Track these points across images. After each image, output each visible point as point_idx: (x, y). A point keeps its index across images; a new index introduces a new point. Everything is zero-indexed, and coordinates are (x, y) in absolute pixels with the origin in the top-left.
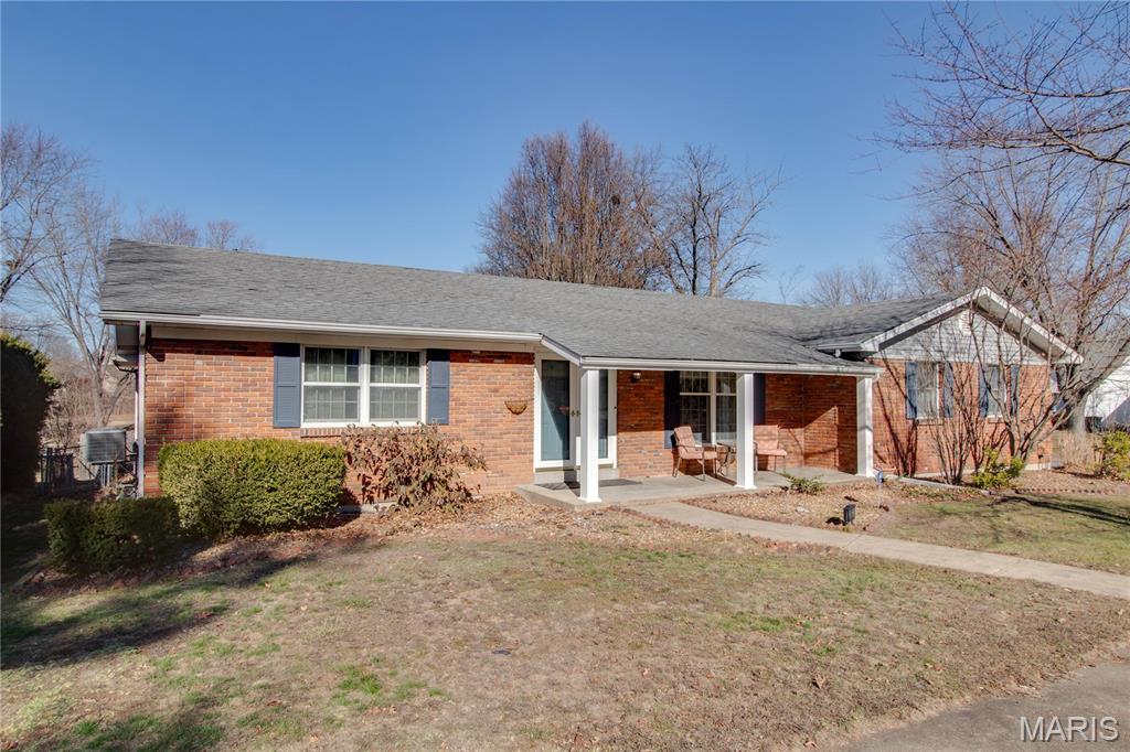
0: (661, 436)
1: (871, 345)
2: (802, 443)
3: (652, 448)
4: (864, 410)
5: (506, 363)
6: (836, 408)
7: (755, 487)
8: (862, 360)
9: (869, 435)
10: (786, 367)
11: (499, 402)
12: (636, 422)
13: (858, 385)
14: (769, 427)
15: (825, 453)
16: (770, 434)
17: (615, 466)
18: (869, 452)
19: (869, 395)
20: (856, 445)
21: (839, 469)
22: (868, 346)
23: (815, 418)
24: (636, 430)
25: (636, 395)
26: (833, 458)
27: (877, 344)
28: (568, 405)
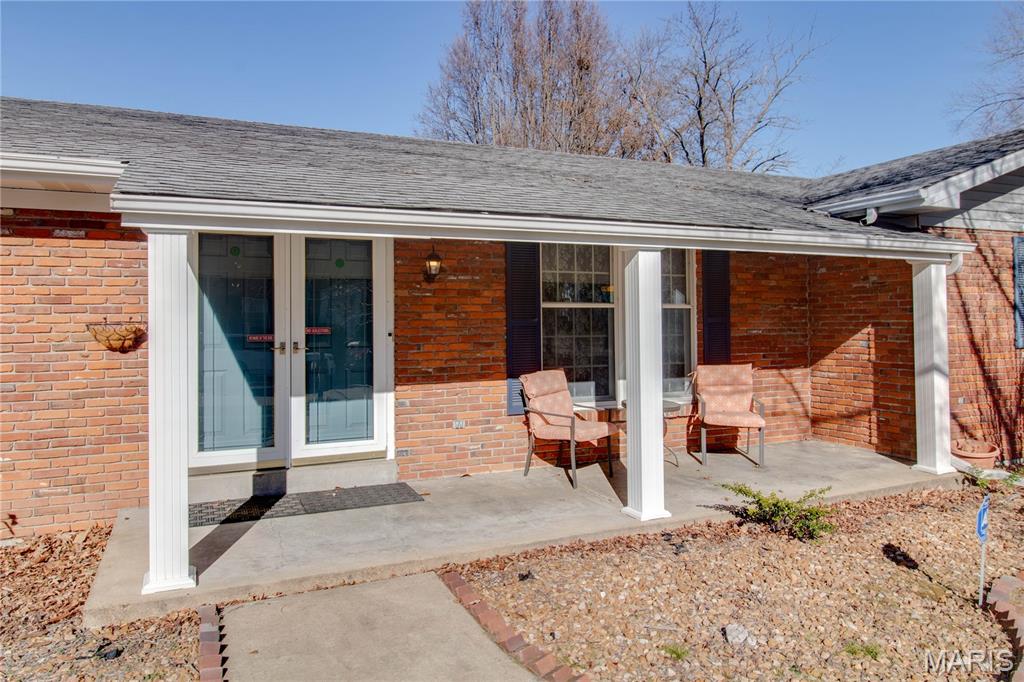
0: (497, 390)
1: (942, 194)
2: (807, 397)
3: (478, 415)
4: (931, 332)
5: (88, 237)
6: (870, 329)
7: (667, 514)
8: (924, 230)
9: (940, 386)
10: (742, 235)
11: (70, 325)
12: (438, 364)
13: (916, 280)
14: (734, 369)
15: (850, 417)
16: (735, 382)
17: (391, 455)
18: (943, 420)
19: (941, 299)
20: (912, 403)
21: (879, 450)
22: (937, 196)
23: (831, 350)
24: (439, 380)
25: (438, 308)
26: (866, 428)
27: (955, 193)
28: (271, 330)
